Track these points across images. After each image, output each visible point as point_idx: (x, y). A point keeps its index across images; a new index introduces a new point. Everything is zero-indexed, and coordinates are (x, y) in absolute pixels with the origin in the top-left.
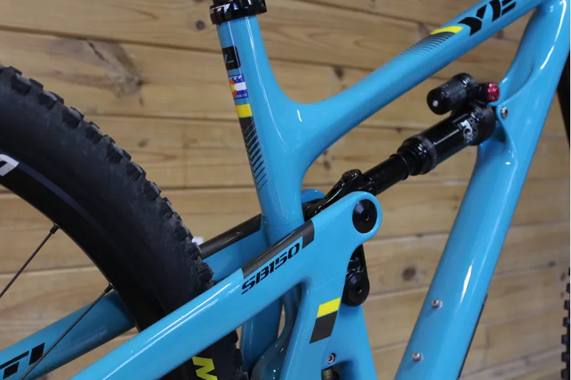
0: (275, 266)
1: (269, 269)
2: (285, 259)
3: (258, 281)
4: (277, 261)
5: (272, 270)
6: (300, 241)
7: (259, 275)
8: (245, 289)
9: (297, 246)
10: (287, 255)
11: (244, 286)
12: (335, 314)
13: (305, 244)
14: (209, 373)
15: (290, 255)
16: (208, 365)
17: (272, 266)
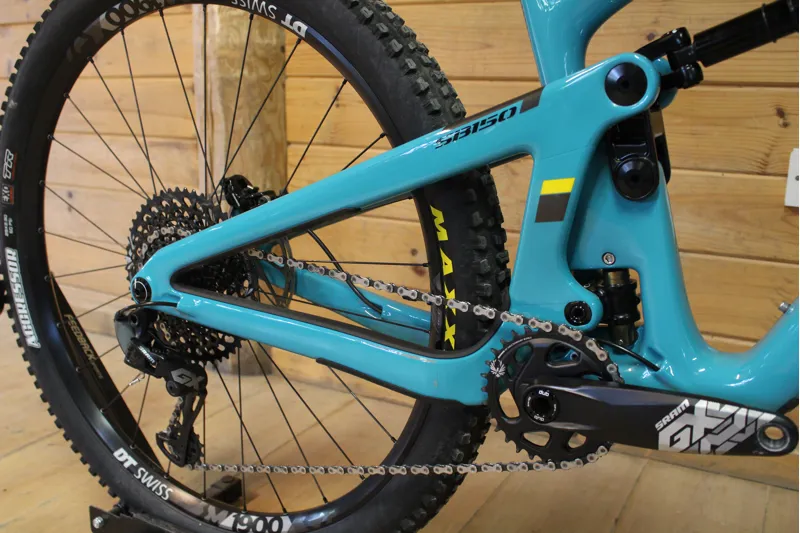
0: (480, 127)
1: (471, 130)
2: (494, 122)
3: (455, 138)
4: (483, 122)
5: (475, 130)
6: (518, 105)
7: (457, 133)
8: (440, 144)
9: (514, 110)
10: (497, 117)
11: (439, 142)
12: (566, 196)
13: (524, 109)
14: (441, 225)
15: (501, 118)
16: (439, 217)
17: (476, 126)
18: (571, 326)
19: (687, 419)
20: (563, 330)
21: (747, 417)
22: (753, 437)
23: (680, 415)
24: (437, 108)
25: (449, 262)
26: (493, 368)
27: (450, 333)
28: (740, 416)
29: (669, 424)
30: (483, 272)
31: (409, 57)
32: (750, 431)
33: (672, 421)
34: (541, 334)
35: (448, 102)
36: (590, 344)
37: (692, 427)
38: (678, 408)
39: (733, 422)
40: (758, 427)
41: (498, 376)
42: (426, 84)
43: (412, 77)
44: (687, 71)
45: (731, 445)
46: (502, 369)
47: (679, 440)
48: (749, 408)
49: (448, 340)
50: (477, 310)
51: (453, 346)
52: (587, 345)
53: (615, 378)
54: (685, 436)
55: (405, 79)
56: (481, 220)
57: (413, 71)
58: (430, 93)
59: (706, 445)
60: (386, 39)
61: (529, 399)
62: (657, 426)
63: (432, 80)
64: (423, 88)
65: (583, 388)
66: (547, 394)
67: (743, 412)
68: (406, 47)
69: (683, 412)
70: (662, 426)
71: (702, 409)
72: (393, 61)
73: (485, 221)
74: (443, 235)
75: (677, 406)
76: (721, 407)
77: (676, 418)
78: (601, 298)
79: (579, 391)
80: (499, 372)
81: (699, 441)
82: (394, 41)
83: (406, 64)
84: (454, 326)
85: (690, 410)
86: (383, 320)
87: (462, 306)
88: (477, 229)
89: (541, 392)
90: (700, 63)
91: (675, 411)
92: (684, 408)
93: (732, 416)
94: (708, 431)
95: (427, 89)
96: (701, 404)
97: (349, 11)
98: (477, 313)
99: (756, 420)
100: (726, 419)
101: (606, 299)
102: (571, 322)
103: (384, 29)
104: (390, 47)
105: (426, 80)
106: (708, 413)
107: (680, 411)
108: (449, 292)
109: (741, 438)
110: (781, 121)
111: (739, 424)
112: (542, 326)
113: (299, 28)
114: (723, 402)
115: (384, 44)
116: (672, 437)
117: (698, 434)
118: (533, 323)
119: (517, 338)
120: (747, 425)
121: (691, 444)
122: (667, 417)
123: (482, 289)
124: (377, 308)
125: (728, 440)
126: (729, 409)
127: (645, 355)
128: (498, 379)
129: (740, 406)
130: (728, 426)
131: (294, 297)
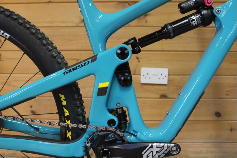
0: (78, 68)
1: (75, 69)
2: (82, 66)
3: (70, 72)
4: (79, 66)
5: (76, 69)
6: (90, 60)
7: (70, 70)
8: (65, 74)
9: (88, 62)
10: (83, 65)
11: (64, 73)
12: (107, 88)
13: (92, 62)
14: (64, 100)
15: (85, 65)
16: (63, 97)
17: (76, 67)
18: (111, 127)
19: (151, 149)
20: (109, 129)
21: (167, 146)
22: (169, 151)
23: (149, 149)
24: (60, 62)
25: (67, 112)
26: (86, 144)
27: (69, 135)
28: (166, 146)
29: (146, 152)
30: (79, 114)
31: (49, 46)
32: (168, 150)
33: (147, 151)
34: (102, 131)
35: (63, 60)
36: (118, 132)
37: (152, 152)
38: (148, 147)
39: (164, 148)
40: (171, 148)
41: (89, 146)
42: (56, 54)
43: (51, 52)
44: (137, 49)
45: (164, 155)
46: (90, 144)
47: (149, 156)
48: (167, 143)
49: (69, 137)
50: (80, 126)
51: (70, 138)
52: (117, 132)
53: (126, 141)
54: (151, 155)
55: (48, 53)
56: (77, 97)
57: (51, 50)
58: (57, 57)
59: (157, 156)
60: (41, 40)
61: (101, 152)
62: (142, 153)
63: (57, 53)
64: (55, 56)
65: (118, 146)
66: (107, 149)
67: (166, 144)
68: (48, 42)
69: (150, 148)
70: (144, 153)
71: (155, 146)
72: (44, 47)
73: (78, 98)
74: (64, 103)
75: (148, 146)
76: (160, 144)
77: (148, 150)
78: (117, 117)
79: (117, 147)
80: (89, 145)
81: (155, 155)
82: (44, 40)
83: (49, 48)
84: (70, 132)
85: (152, 147)
86: (40, 133)
87: (75, 125)
88: (76, 100)
89: (105, 149)
90: (140, 47)
91: (147, 148)
92: (150, 147)
93: (163, 146)
94: (157, 152)
95: (56, 56)
96: (155, 144)
97: (27, 30)
98: (80, 127)
99: (170, 146)
100: (162, 148)
101: (118, 117)
102: (110, 126)
103: (40, 37)
104: (43, 42)
105: (56, 53)
106: (157, 147)
107: (149, 148)
108: (68, 121)
109: (166, 152)
110: (138, 60)
111: (165, 148)
112: (102, 128)
113: (6, 36)
114: (160, 143)
115: (40, 41)
116: (147, 156)
117: (154, 153)
118: (99, 128)
119: (94, 133)
120: (167, 148)
121: (153, 157)
122: (145, 150)
123: (79, 119)
124: (37, 129)
125: (163, 153)
126: (162, 144)
127: (132, 132)
128: (88, 147)
129: (165, 143)
130: (163, 149)
131: (4, 129)
